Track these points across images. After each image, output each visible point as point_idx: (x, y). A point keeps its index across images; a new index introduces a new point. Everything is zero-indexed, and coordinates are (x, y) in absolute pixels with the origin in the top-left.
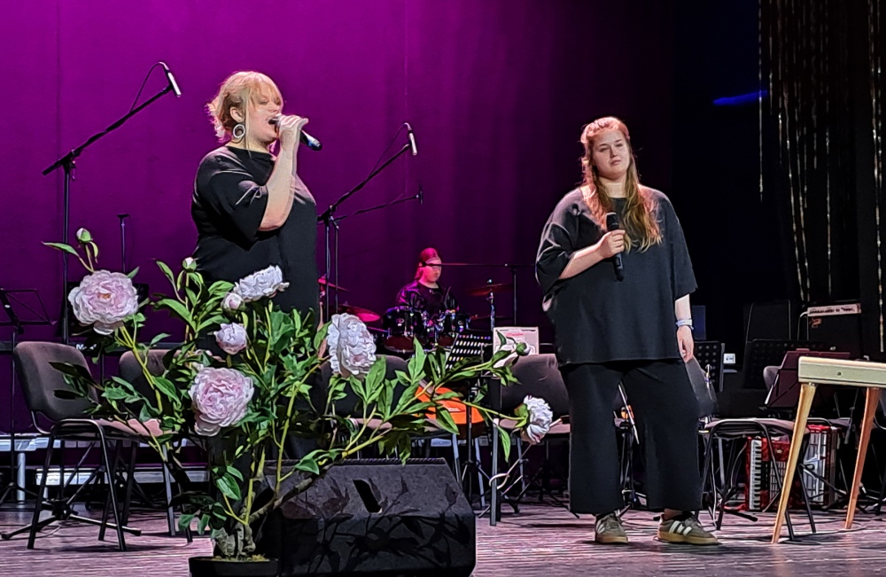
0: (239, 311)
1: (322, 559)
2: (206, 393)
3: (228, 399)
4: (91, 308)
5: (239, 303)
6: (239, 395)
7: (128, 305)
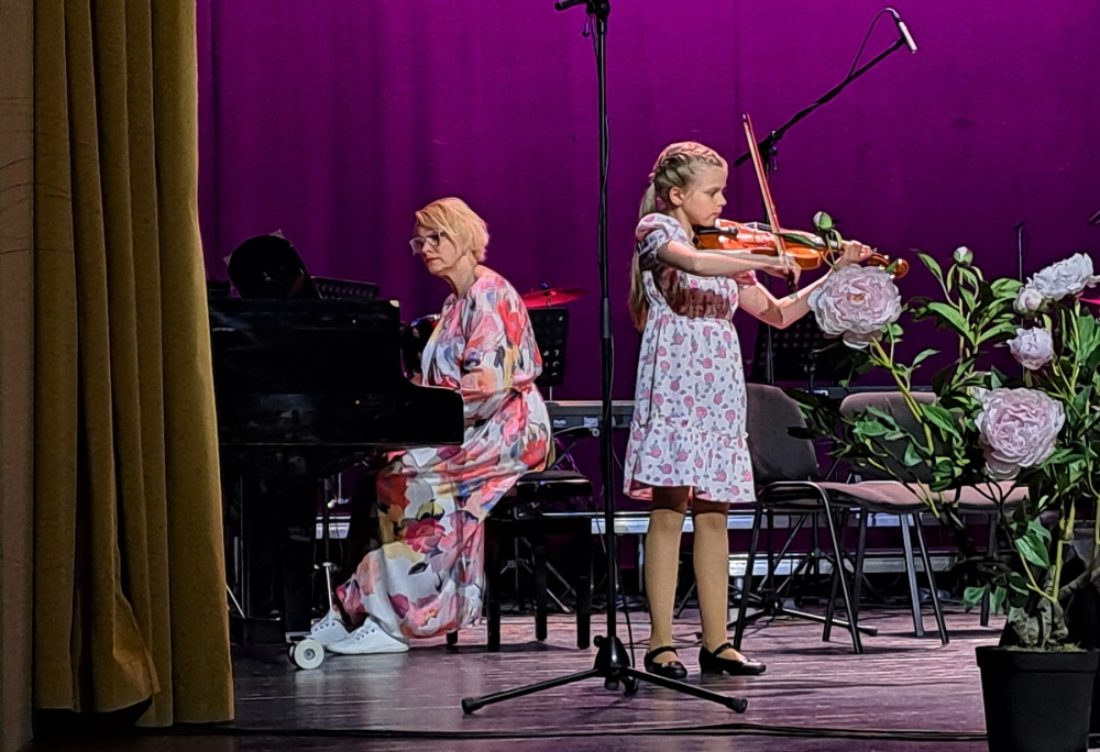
2: (999, 422)
3: (1030, 429)
4: (838, 314)
5: (1039, 301)
6: (1045, 424)
7: (888, 308)
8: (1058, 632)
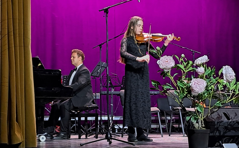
0: (200, 65)
1: (217, 132)
2: (194, 84)
3: (200, 86)
4: (163, 65)
5: (201, 63)
6: (203, 85)
7: (173, 64)
8: (203, 126)
